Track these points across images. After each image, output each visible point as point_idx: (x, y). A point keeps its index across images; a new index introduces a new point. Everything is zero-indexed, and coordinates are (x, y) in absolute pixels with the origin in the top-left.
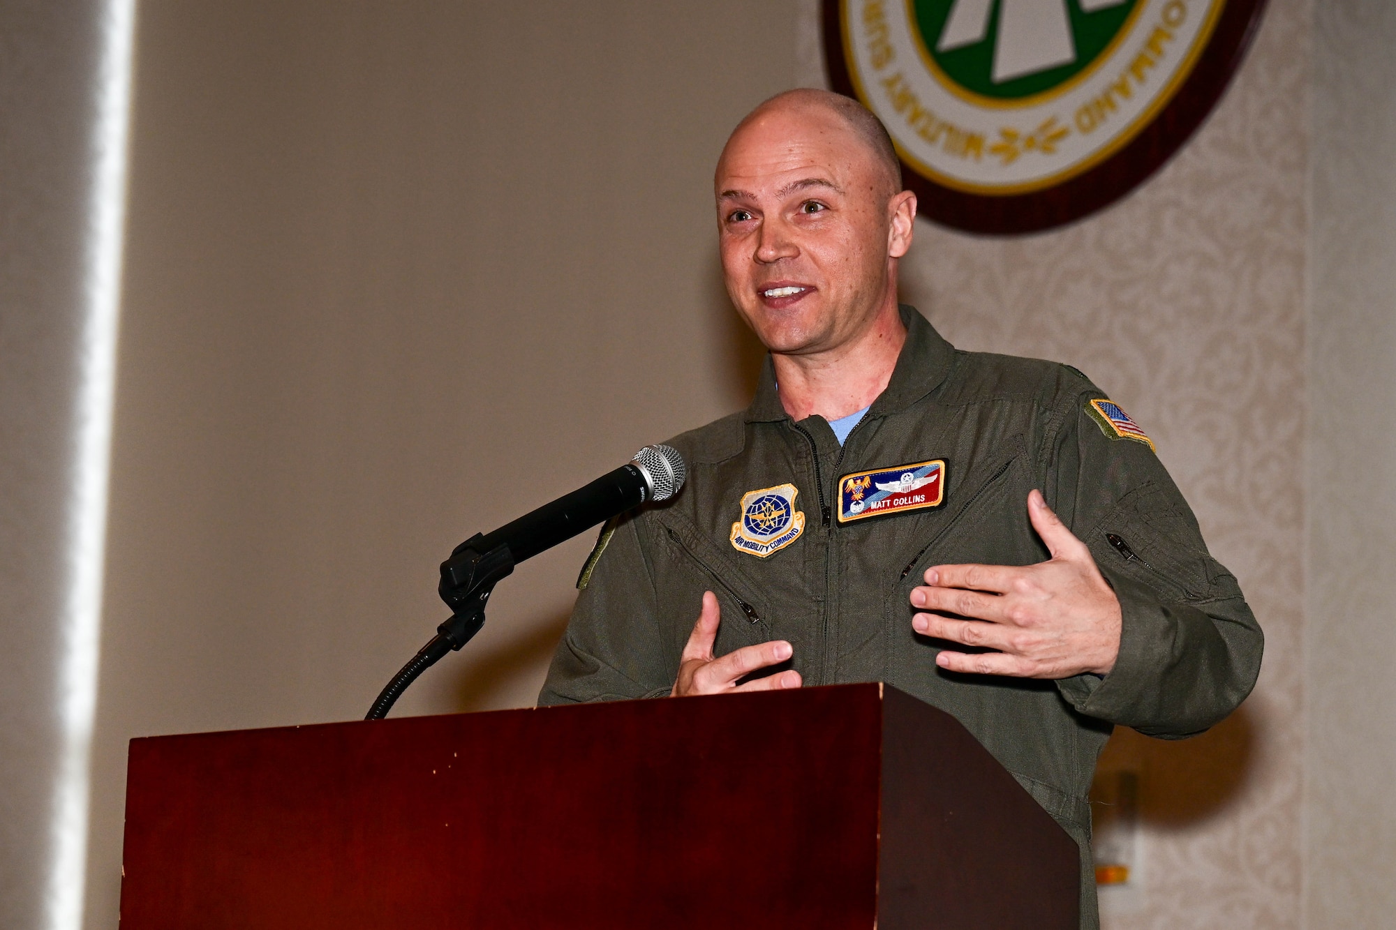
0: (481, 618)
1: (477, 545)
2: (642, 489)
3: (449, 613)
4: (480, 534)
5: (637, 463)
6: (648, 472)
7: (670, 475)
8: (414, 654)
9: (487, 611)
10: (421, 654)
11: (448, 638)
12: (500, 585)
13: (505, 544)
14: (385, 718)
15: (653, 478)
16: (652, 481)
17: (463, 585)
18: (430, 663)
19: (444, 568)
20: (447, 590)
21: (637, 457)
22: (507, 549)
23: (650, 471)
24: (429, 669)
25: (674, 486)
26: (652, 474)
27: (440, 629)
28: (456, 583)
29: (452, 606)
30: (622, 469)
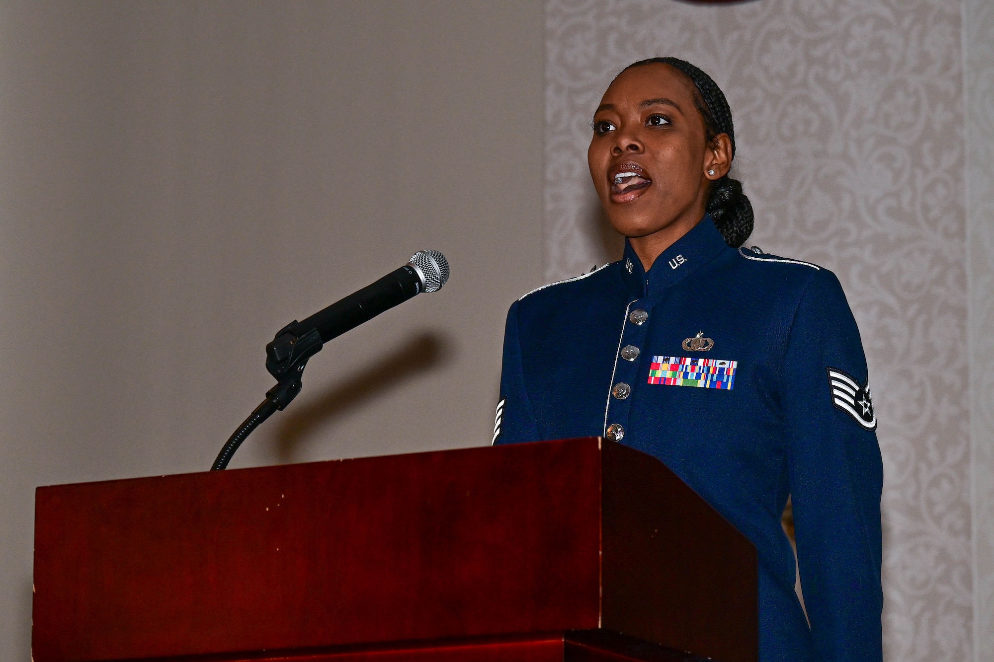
0: (299, 385)
1: (293, 330)
2: (417, 284)
3: (275, 382)
4: (296, 321)
5: (412, 264)
6: (421, 271)
7: (438, 273)
8: (249, 414)
9: (303, 379)
10: (254, 414)
11: (274, 401)
12: (312, 360)
13: (315, 328)
14: (225, 470)
15: (425, 275)
16: (424, 278)
17: (284, 360)
18: (261, 420)
19: (269, 348)
20: (272, 365)
21: (412, 260)
22: (317, 332)
23: (423, 270)
24: (260, 425)
25: (441, 281)
26: (424, 273)
27: (268, 394)
28: (279, 359)
29: (276, 377)
30: (401, 270)
